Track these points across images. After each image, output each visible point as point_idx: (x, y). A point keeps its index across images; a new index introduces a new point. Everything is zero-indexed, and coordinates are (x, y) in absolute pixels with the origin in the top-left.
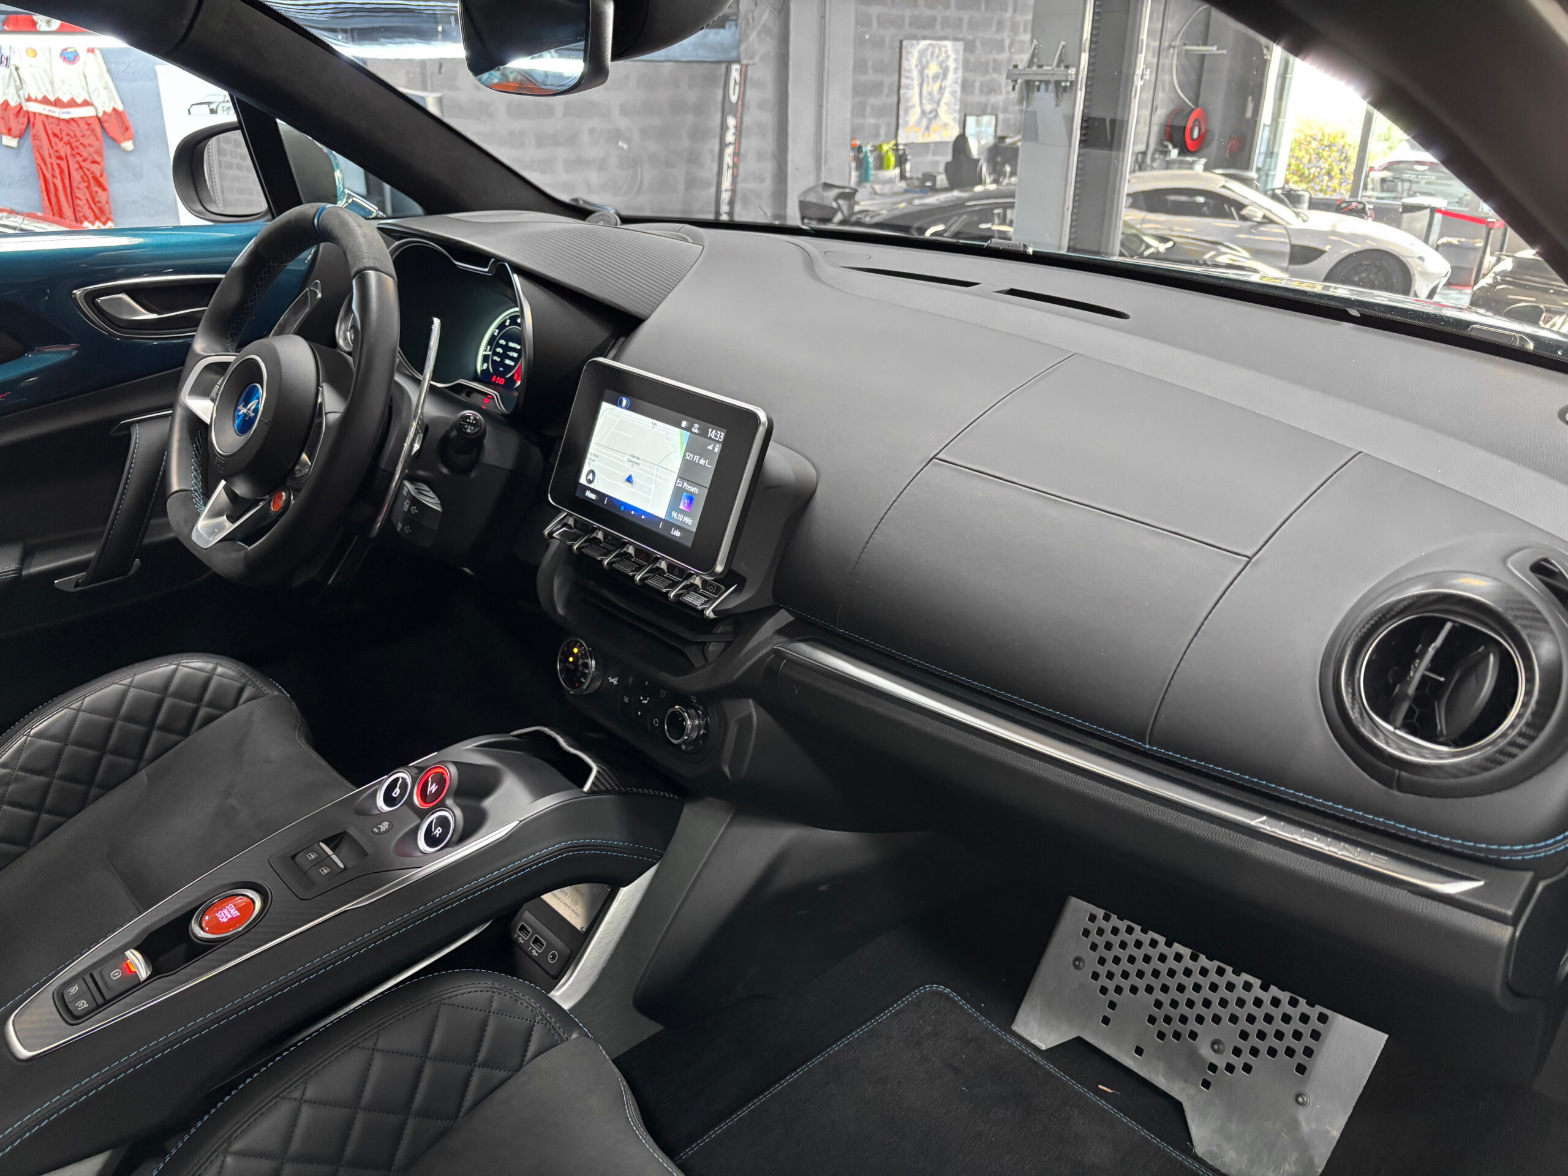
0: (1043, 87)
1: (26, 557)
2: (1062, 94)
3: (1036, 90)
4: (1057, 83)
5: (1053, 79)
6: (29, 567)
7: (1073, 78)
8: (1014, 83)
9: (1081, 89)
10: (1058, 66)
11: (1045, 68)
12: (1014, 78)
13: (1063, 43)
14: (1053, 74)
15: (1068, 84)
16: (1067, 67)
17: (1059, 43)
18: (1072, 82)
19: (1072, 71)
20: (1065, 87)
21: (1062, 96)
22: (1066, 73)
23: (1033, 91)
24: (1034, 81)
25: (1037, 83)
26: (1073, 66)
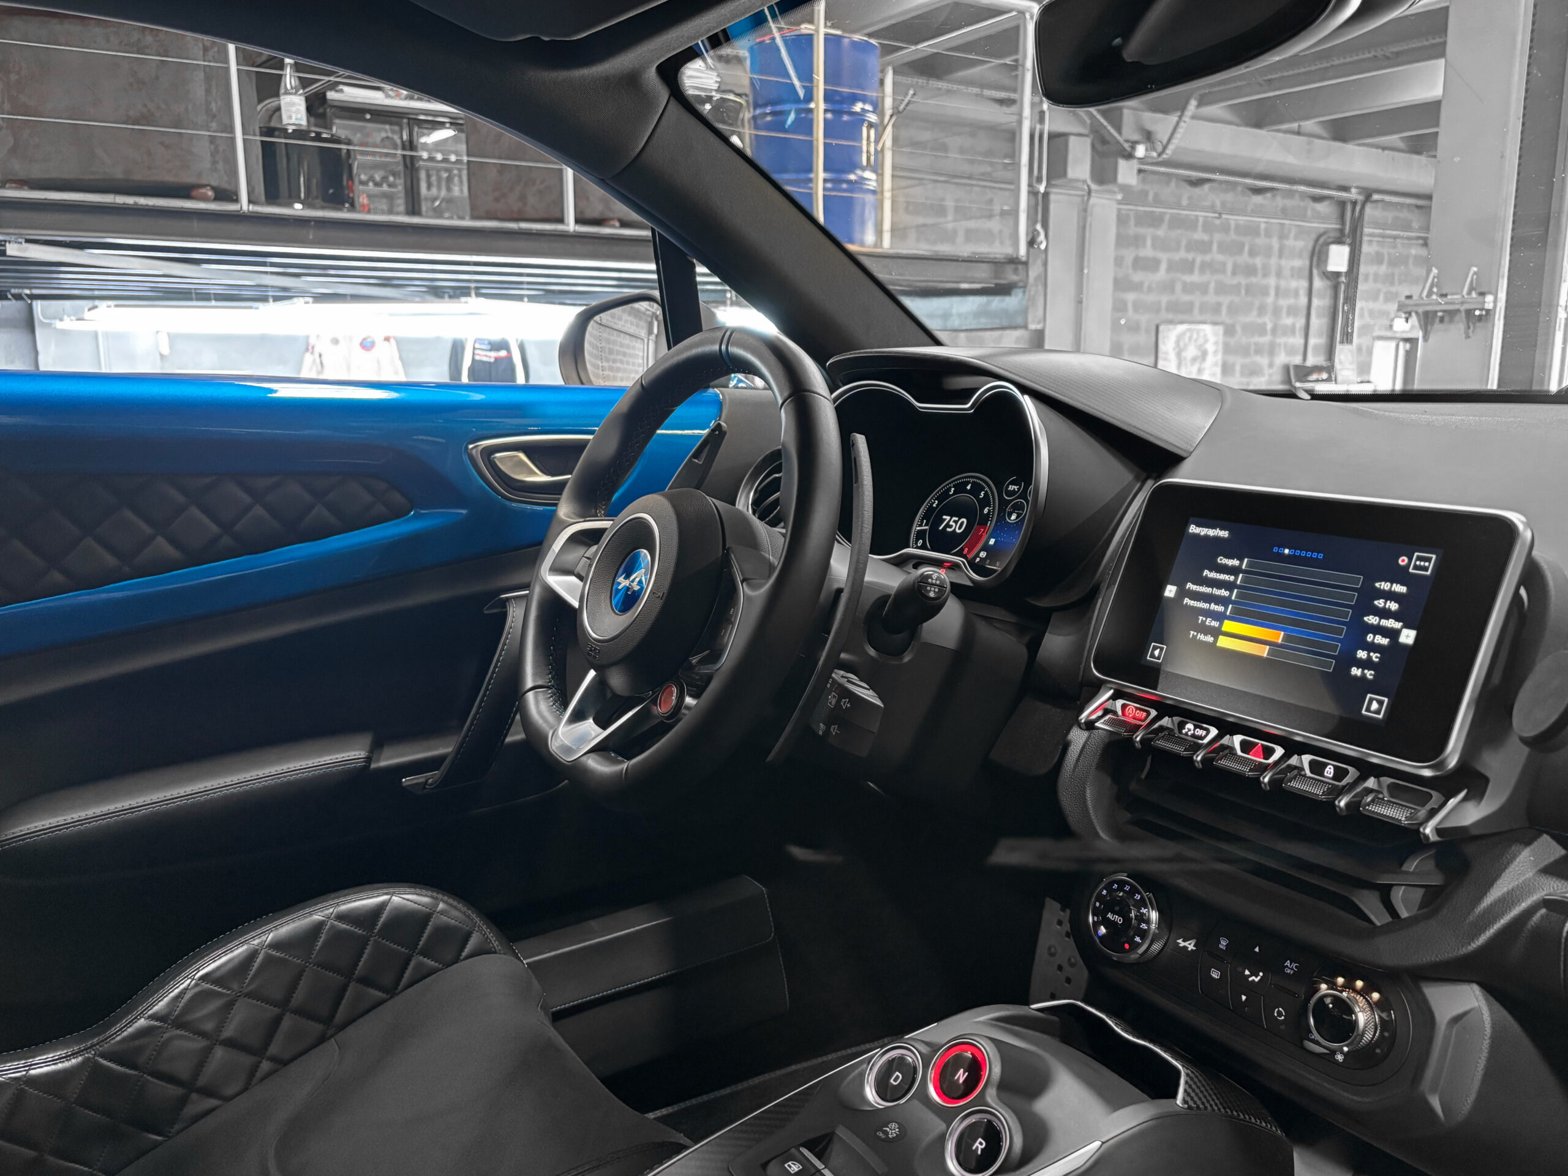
0: (1446, 319)
1: (377, 746)
2: (1474, 324)
3: (1438, 320)
4: (1469, 313)
5: (1463, 308)
6: (378, 760)
7: (1489, 305)
8: (1407, 315)
9: (1499, 319)
10: (1469, 293)
11: (1449, 297)
12: (1409, 309)
13: (1475, 269)
14: (1462, 303)
15: (1484, 313)
16: (1482, 294)
17: (1469, 270)
18: (1488, 311)
19: (1489, 298)
20: (1480, 316)
21: (1475, 327)
22: (1482, 300)
23: (1432, 324)
24: (1436, 312)
25: (1440, 314)
26: (1490, 293)
